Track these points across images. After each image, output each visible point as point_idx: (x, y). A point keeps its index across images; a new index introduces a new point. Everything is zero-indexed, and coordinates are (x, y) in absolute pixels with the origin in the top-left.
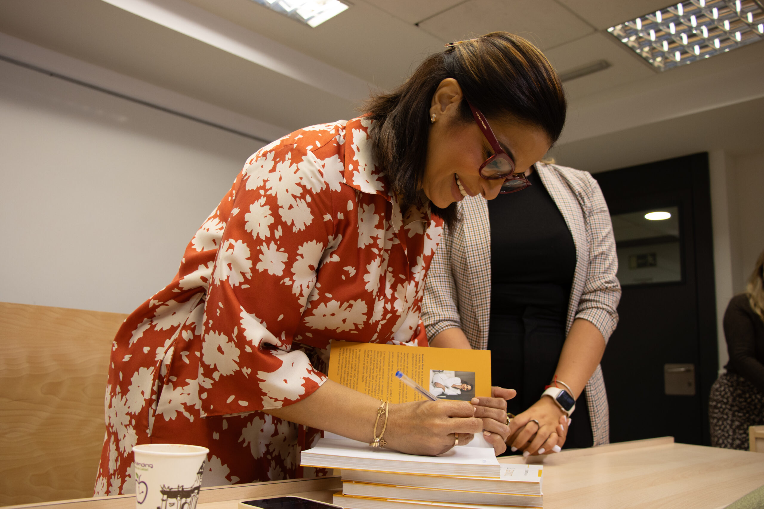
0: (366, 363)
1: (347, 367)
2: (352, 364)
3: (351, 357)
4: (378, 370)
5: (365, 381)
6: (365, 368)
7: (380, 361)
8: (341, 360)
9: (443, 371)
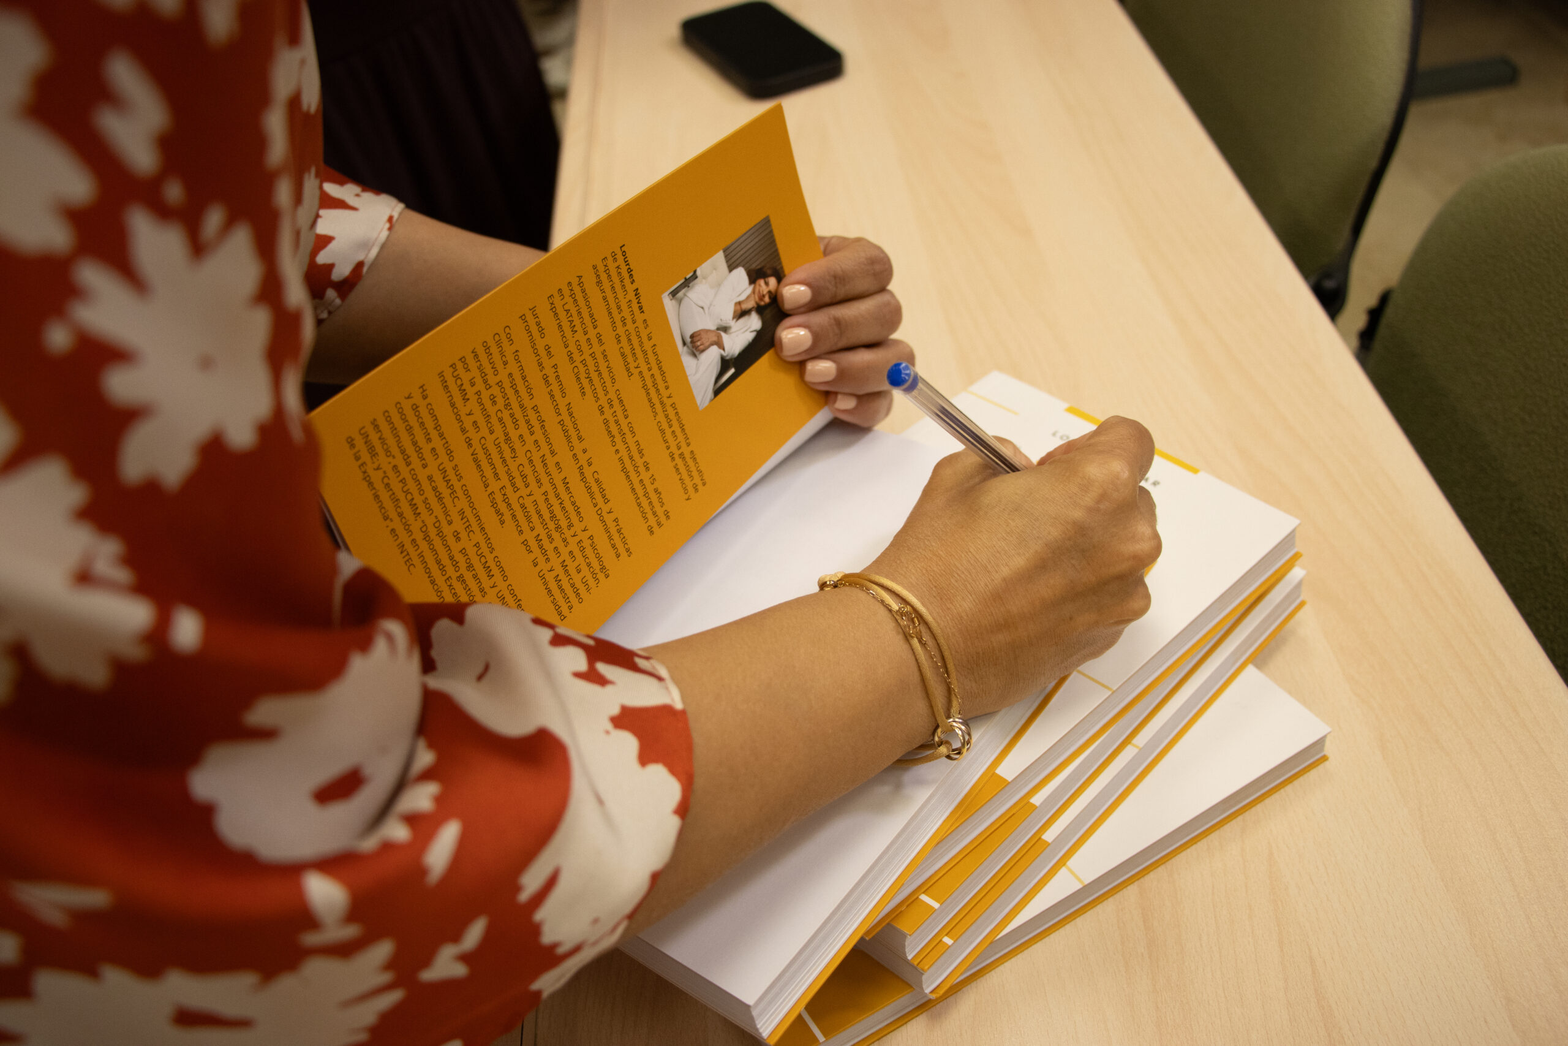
0: (472, 433)
1: (421, 508)
2: (430, 478)
3: (410, 450)
4: (524, 429)
5: (507, 516)
6: (481, 456)
7: (513, 386)
8: (384, 496)
9: (695, 276)
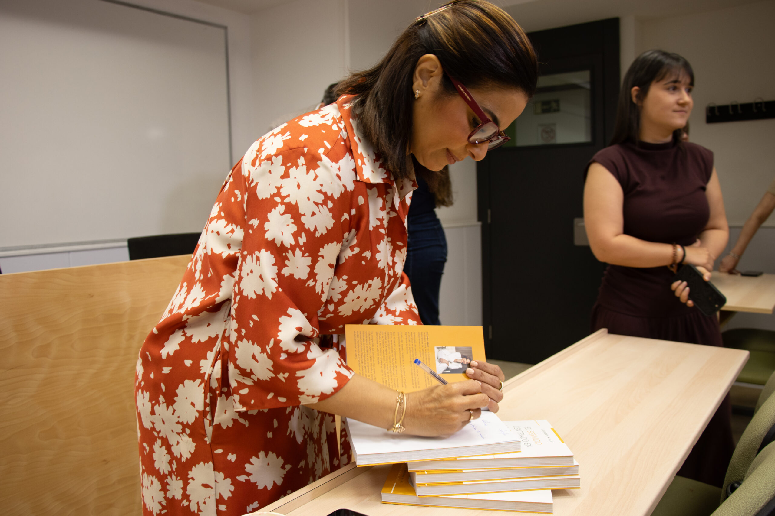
0: (379, 345)
1: (363, 350)
2: (367, 347)
3: (365, 340)
4: (391, 351)
5: (380, 363)
6: (379, 350)
7: (391, 342)
8: (357, 345)
9: (445, 348)
